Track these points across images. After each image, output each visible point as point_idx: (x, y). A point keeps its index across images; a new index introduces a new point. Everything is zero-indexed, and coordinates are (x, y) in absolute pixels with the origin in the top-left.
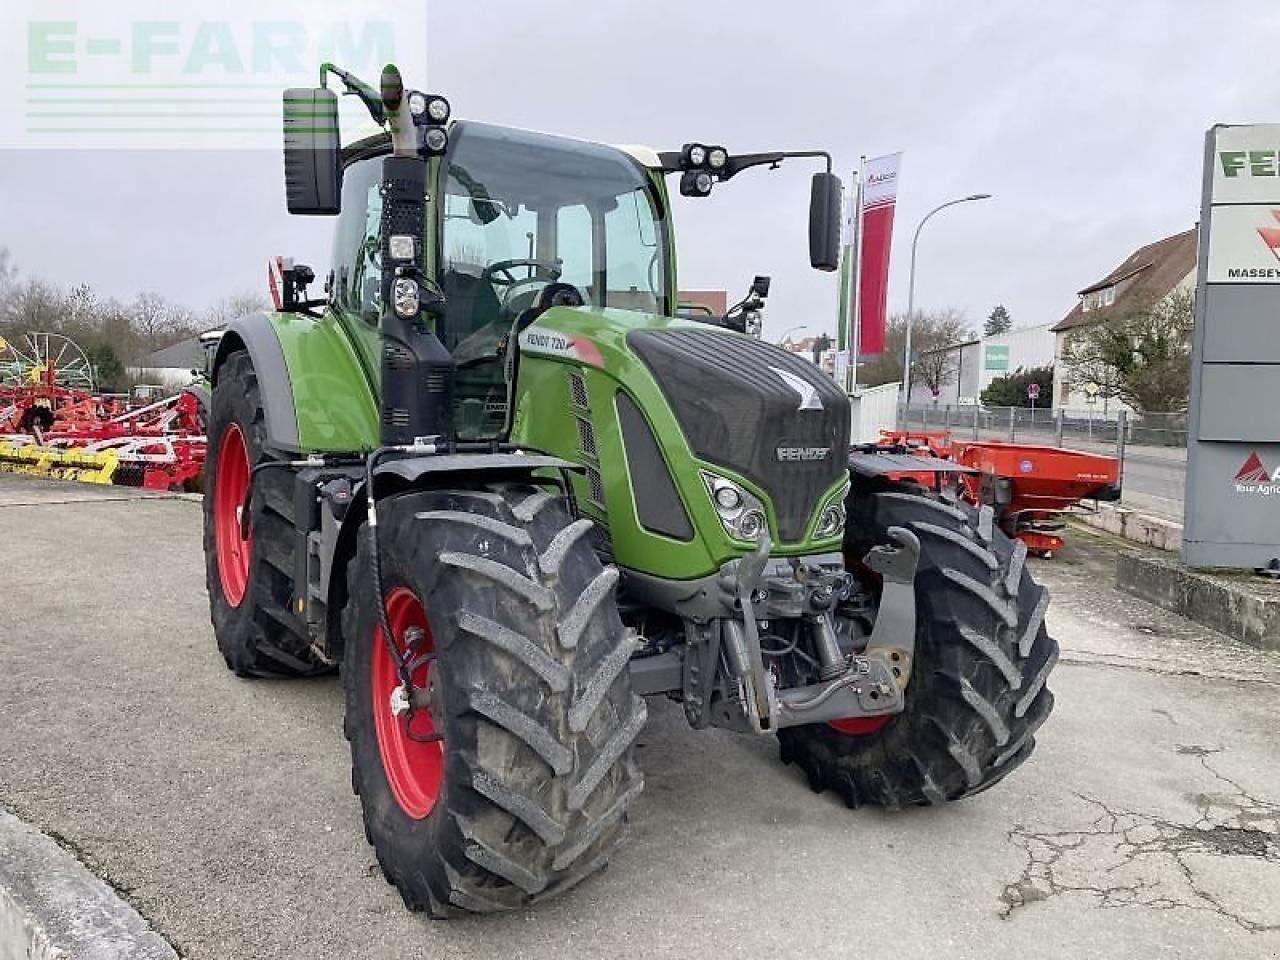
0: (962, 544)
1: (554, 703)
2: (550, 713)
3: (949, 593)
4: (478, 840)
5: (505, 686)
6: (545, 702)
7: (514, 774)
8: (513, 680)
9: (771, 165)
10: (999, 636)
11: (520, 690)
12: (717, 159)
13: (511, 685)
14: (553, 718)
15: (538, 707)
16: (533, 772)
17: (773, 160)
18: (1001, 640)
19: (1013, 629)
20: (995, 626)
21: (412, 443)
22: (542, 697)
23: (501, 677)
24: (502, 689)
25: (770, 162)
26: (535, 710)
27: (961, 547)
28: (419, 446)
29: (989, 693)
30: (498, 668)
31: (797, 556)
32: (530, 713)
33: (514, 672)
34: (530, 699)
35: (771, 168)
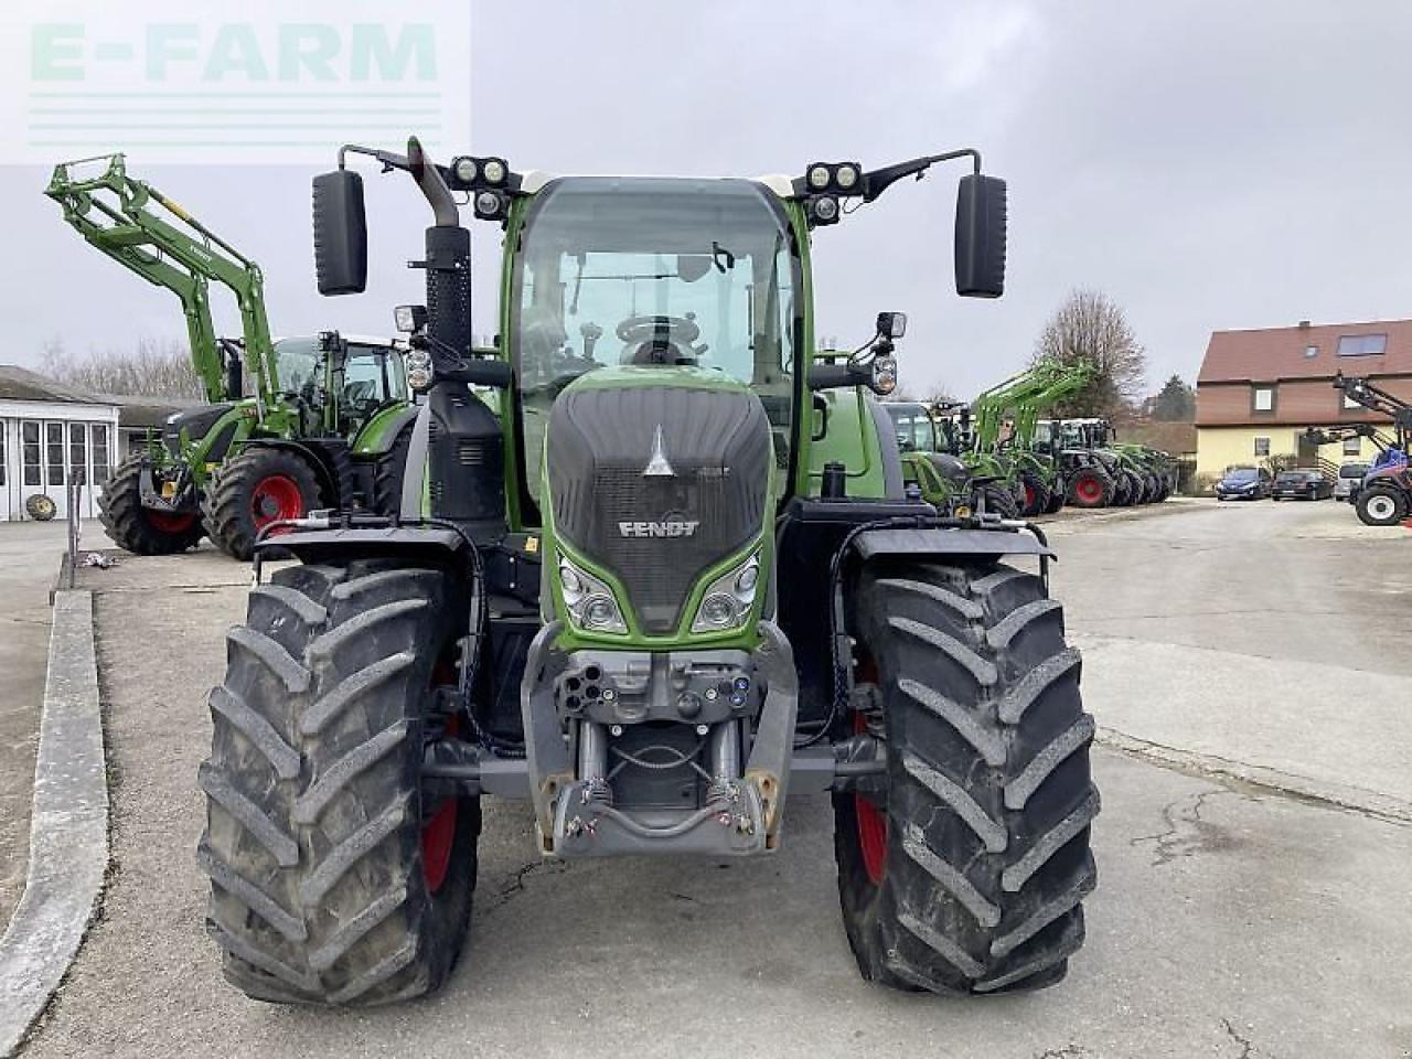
0: (949, 650)
1: (285, 791)
2: (282, 799)
3: (909, 713)
4: (217, 922)
5: (237, 765)
6: (275, 788)
7: (240, 858)
8: (245, 761)
9: (916, 175)
10: (974, 775)
11: (251, 773)
12: (846, 178)
13: (243, 766)
14: (283, 805)
15: (267, 792)
16: (262, 859)
17: (918, 167)
18: (977, 782)
19: (997, 768)
20: (970, 763)
21: (306, 517)
22: (274, 782)
23: (234, 755)
24: (234, 769)
25: (914, 171)
26: (264, 795)
27: (947, 655)
28: (312, 520)
29: (955, 853)
30: (235, 747)
31: (668, 651)
32: (255, 798)
33: (248, 753)
34: (260, 783)
35: (918, 178)
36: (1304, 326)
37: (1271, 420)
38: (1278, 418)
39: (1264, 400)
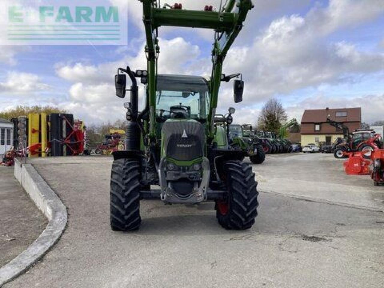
36: (327, 109)
37: (319, 133)
38: (321, 132)
39: (318, 127)
